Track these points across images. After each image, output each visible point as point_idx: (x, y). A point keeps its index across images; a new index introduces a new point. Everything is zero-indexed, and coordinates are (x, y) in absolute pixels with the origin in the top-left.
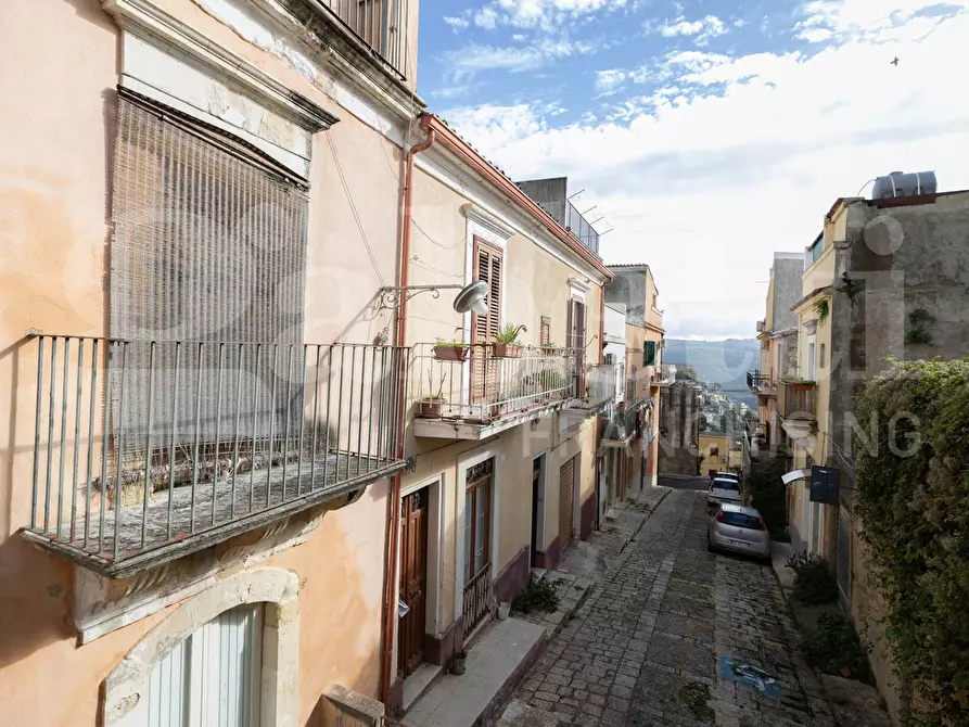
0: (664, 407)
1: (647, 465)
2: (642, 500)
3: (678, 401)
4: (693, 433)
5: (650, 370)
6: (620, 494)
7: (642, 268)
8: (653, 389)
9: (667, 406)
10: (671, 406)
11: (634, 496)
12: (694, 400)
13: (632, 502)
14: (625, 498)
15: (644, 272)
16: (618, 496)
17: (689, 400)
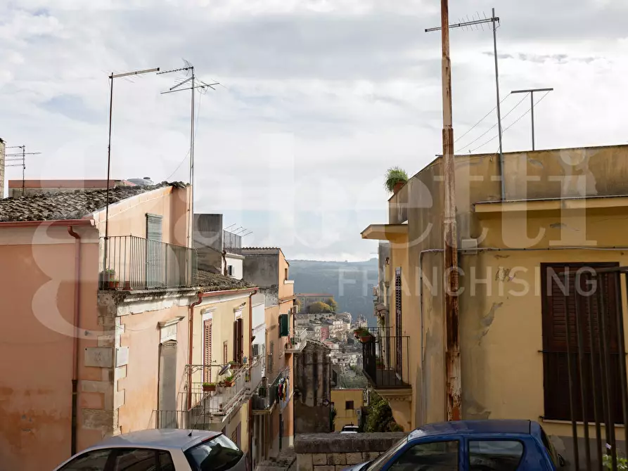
0: (297, 365)
1: (285, 427)
2: (282, 458)
3: (310, 360)
4: (324, 390)
5: (285, 339)
6: (265, 454)
7: (275, 252)
8: (287, 356)
9: (301, 365)
10: (305, 365)
11: (275, 455)
12: (325, 358)
13: (274, 460)
14: (268, 458)
15: (277, 255)
16: (263, 455)
17: (320, 358)
